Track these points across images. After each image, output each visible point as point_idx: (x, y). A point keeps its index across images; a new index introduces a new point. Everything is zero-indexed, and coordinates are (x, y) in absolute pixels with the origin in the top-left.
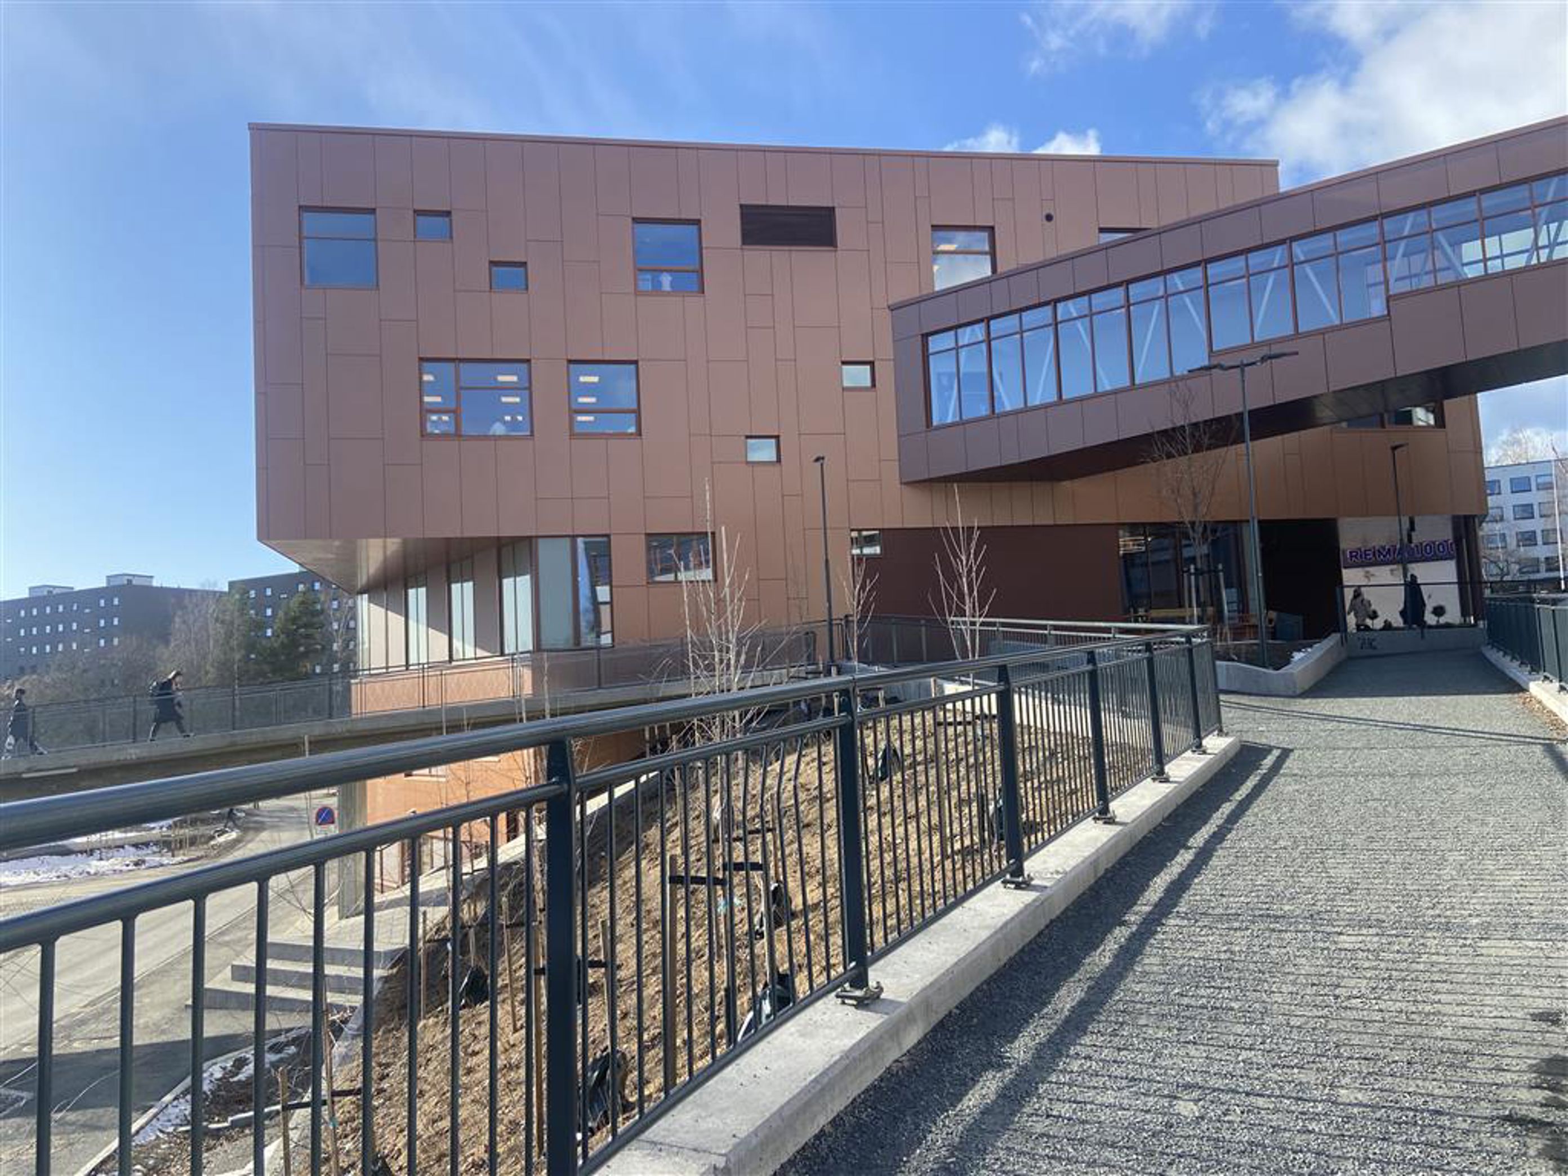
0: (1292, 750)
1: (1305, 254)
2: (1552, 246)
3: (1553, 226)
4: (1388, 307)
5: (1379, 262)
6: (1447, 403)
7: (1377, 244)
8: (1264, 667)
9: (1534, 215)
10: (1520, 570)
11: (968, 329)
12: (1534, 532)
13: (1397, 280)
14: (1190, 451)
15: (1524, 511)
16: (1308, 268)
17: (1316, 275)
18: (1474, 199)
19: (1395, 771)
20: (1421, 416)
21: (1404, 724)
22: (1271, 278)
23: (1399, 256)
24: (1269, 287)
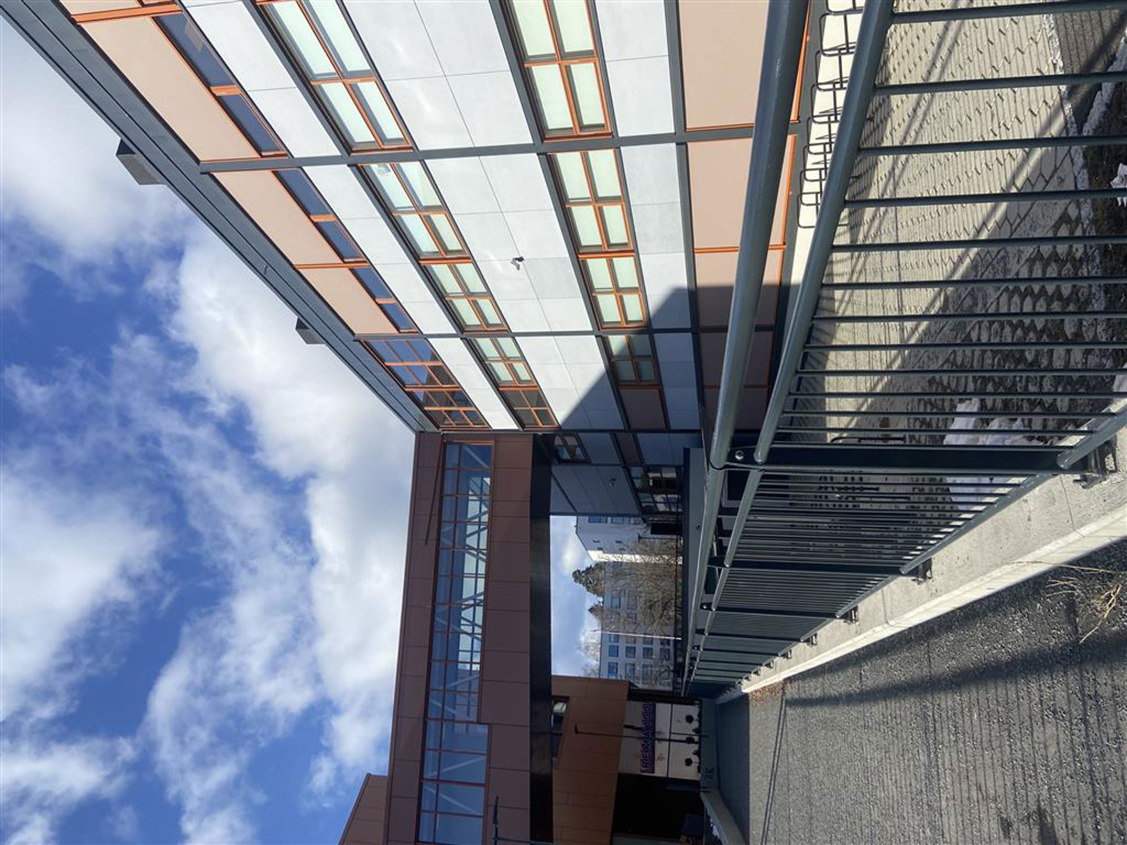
1: (434, 771)
4: (484, 724)
5: (453, 726)
6: (554, 693)
7: (442, 724)
9: (452, 633)
10: (667, 660)
13: (468, 715)
15: (630, 652)
16: (444, 770)
17: (450, 766)
18: (433, 663)
19: (806, 813)
20: (559, 707)
21: (770, 784)
22: (443, 796)
23: (453, 711)
24: (449, 799)
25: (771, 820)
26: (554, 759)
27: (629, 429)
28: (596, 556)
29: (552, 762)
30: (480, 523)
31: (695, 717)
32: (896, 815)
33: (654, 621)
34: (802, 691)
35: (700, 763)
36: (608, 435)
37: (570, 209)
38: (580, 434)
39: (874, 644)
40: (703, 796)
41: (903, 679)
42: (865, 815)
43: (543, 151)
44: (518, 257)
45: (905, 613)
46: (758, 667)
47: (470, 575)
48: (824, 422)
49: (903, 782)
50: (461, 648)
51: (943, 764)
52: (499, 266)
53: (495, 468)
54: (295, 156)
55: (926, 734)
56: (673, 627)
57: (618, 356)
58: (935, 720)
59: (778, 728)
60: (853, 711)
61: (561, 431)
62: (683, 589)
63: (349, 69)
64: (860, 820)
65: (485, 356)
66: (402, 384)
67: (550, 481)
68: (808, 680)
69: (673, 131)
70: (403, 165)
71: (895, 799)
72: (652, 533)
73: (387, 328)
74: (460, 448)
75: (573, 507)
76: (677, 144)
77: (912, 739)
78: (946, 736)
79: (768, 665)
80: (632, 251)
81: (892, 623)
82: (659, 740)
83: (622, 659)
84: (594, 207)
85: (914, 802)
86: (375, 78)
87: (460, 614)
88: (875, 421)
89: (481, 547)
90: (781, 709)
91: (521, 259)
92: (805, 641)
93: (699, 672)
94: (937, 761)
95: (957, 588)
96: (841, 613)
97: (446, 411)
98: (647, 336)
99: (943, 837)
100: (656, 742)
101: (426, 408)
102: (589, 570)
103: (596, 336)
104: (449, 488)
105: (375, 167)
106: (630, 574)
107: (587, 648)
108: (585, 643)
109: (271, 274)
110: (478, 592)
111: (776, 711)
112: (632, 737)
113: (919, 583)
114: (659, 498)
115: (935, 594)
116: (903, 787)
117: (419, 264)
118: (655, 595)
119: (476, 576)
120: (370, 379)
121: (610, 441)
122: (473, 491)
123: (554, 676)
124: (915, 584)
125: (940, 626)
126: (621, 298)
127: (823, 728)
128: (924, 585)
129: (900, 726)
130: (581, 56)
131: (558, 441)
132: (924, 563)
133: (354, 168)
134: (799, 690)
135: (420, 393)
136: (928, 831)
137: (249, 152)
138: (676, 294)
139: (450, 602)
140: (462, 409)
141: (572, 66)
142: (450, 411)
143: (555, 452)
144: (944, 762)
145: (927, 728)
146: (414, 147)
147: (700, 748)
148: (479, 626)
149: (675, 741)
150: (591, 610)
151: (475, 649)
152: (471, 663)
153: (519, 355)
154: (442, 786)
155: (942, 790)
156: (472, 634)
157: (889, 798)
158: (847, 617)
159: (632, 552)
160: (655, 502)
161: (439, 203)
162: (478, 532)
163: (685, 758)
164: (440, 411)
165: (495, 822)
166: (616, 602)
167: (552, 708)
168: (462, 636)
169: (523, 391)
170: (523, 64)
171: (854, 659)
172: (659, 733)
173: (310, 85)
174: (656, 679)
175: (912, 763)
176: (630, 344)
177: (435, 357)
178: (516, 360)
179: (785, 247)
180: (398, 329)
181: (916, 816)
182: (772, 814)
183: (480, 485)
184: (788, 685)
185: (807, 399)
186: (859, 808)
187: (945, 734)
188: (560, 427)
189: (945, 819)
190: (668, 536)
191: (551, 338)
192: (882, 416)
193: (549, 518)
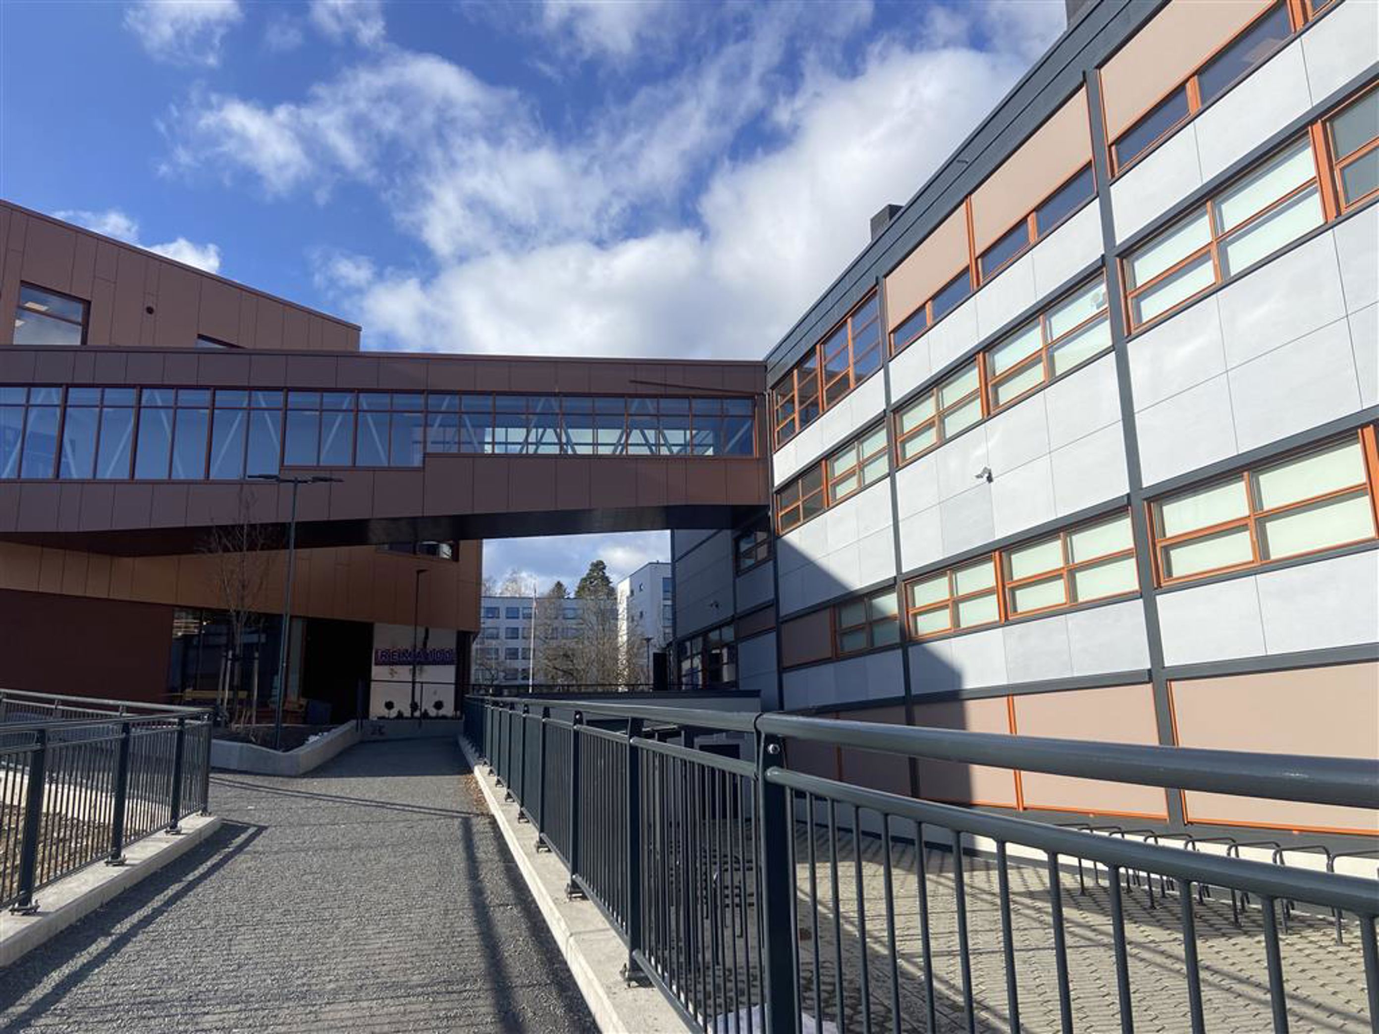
0: (265, 828)
1: (369, 404)
2: (538, 443)
3: (540, 431)
4: (424, 461)
5: (421, 426)
6: (462, 543)
7: (421, 412)
8: (275, 749)
9: (527, 419)
10: (505, 677)
11: (44, 391)
12: (517, 649)
13: (433, 443)
14: (245, 548)
15: (512, 633)
16: (369, 416)
17: (375, 424)
18: (491, 398)
19: (342, 844)
20: (445, 550)
21: (371, 801)
22: (340, 417)
23: (436, 425)
24: (337, 424)
25: (330, 803)
26: (386, 546)
27: (781, 623)
28: (623, 588)
29: (384, 543)
30: (658, 445)
31: (442, 712)
32: (347, 948)
33: (550, 661)
34: (482, 836)
35: (388, 718)
36: (772, 596)
37: (1058, 538)
38: (771, 562)
39: (544, 921)
40: (353, 723)
41: (506, 954)
42: (344, 913)
43: (1133, 500)
44: (993, 476)
45: (585, 956)
46: (505, 784)
47: (595, 436)
48: (803, 860)
49: (386, 956)
50: (509, 429)
51: (410, 1003)
52: (980, 451)
53: (725, 460)
54: (1112, 188)
55: (444, 982)
56: (543, 683)
57: (871, 606)
58: (461, 992)
59: (436, 809)
60: (463, 897)
61: (774, 538)
62: (589, 693)
63: (1229, 249)
64: (339, 907)
65: (865, 441)
66: (826, 339)
67: (712, 528)
68: (495, 844)
69: (1166, 665)
70: (1107, 325)
71: (366, 947)
72: (655, 654)
73: (895, 316)
74: (750, 416)
75: (680, 559)
76: (1149, 670)
77: (436, 965)
78: (443, 1005)
79: (509, 796)
80: (1007, 618)
81: (572, 940)
82: (414, 669)
83: (504, 623)
84: (1063, 568)
85: (364, 970)
86: (1220, 282)
87: (550, 427)
88: (808, 924)
89: (630, 448)
90: (458, 812)
91: (990, 479)
92: (541, 839)
93: (496, 715)
94: (413, 995)
95: (619, 1018)
96: (579, 880)
97: (793, 396)
98: (898, 640)
99: (328, 1003)
100: (411, 667)
101: (795, 372)
102: (606, 580)
103: (895, 578)
104: (699, 405)
105: (1102, 289)
106: (604, 629)
107: (514, 581)
108: (520, 578)
109: (957, 168)
110: (576, 447)
111: (455, 807)
112: (415, 638)
113: (622, 973)
114: (697, 662)
115: (610, 992)
116: (381, 956)
117: (978, 352)
118: (581, 662)
119: (595, 444)
120: (830, 300)
121: (767, 599)
122: (697, 434)
123: (481, 543)
124: (621, 968)
125: (571, 999)
126: (946, 607)
127: (440, 862)
128: (620, 978)
129: (450, 951)
130: (1261, 544)
131: (761, 536)
132: (647, 978)
133: (1100, 263)
134: (483, 833)
135: (813, 364)
136: (332, 986)
137: (1114, 129)
138: (953, 674)
139: (564, 414)
140: (796, 416)
141: (1247, 533)
142: (793, 402)
143: (747, 533)
144: (413, 1004)
145: (450, 983)
146: (1130, 337)
147: (407, 718)
148: (537, 449)
149: (414, 688)
150: (559, 585)
151: (509, 447)
152: (493, 443)
153: (867, 483)
154: (351, 416)
155: (380, 1001)
156: (526, 443)
157: (366, 939)
158: (574, 888)
159: (631, 632)
160: (692, 657)
161: (1059, 372)
162: (647, 444)
163: (395, 703)
164: (792, 389)
165: (316, 480)
166: (570, 614)
167: (443, 542)
168: (525, 430)
169: (822, 490)
170: (1246, 470)
171: (523, 897)
172: (421, 670)
173: (1207, 201)
174: (481, 665)
175: (408, 966)
176: (887, 619)
177: (860, 379)
178: (861, 480)
179: (1021, 809)
180: (894, 331)
181: (349, 971)
182: (338, 804)
183: (704, 442)
184: (488, 820)
185: (828, 840)
186: (352, 905)
187: (445, 1005)
188: (779, 537)
189: (348, 1006)
190: (651, 674)
191: (891, 523)
192: (812, 931)
193: (667, 528)
